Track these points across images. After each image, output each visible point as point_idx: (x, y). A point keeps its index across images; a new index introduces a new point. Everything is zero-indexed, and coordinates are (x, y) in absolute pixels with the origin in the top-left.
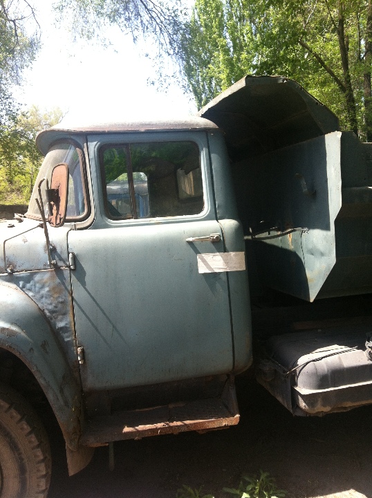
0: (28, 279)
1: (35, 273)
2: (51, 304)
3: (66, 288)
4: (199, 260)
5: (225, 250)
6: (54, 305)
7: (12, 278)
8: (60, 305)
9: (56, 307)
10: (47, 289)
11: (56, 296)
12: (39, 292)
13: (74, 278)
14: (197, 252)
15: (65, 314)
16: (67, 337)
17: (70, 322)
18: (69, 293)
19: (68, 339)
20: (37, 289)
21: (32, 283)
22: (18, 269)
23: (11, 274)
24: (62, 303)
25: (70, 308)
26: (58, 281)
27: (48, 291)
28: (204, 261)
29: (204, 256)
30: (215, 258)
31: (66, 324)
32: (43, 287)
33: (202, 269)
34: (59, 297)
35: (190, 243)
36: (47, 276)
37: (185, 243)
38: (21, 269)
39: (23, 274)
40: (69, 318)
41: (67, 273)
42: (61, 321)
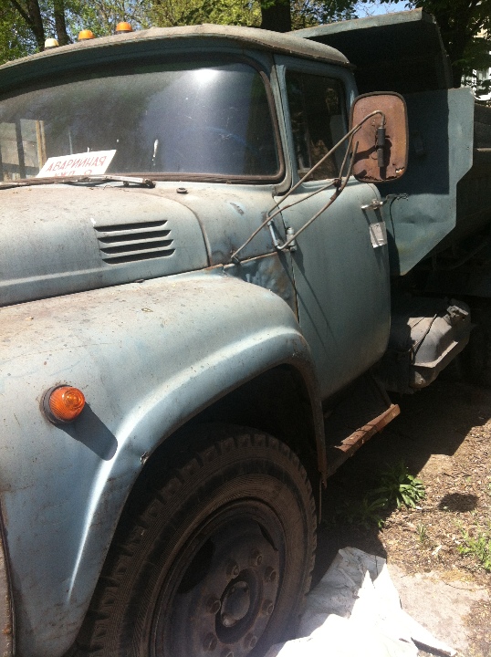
0: (254, 270)
1: (260, 260)
3: (290, 278)
4: (371, 233)
7: (240, 272)
10: (273, 282)
11: (282, 290)
13: (294, 263)
14: (369, 223)
18: (292, 283)
20: (263, 283)
21: (257, 274)
22: (242, 258)
23: (238, 264)
24: (287, 299)
26: (282, 268)
27: (275, 285)
28: (373, 233)
29: (372, 226)
30: (378, 228)
32: (269, 280)
33: (374, 245)
34: (285, 291)
35: (364, 210)
36: (271, 263)
37: (361, 212)
38: (246, 254)
39: (250, 262)
41: (288, 256)
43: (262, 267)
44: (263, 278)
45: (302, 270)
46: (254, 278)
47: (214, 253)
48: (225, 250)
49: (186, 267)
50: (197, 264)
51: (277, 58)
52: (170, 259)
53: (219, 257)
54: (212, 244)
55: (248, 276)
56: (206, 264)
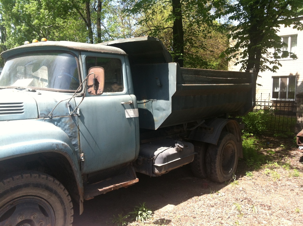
0: (59, 121)
1: (62, 118)
2: (69, 133)
3: (76, 125)
4: (126, 112)
5: (134, 108)
6: (71, 133)
7: (51, 121)
8: (74, 133)
9: (72, 134)
10: (68, 126)
11: (72, 129)
12: (64, 127)
13: (79, 120)
14: (125, 109)
15: (75, 138)
16: (76, 149)
17: (78, 142)
18: (78, 127)
19: (77, 150)
20: (63, 126)
21: (60, 123)
22: (54, 116)
23: (51, 118)
24: (75, 132)
25: (78, 135)
26: (73, 121)
27: (69, 127)
28: (127, 112)
29: (127, 110)
30: (131, 111)
31: (76, 142)
32: (66, 124)
33: (127, 116)
34: (73, 129)
35: (122, 104)
36: (67, 119)
37: (121, 105)
38: (55, 116)
39: (57, 118)
40: (77, 139)
41: (76, 117)
42: (74, 141)
43: (63, 120)
44: (63, 124)
45: (83, 123)
46: (59, 124)
47: (41, 114)
48: (46, 113)
49: (28, 118)
50: (33, 117)
51: (82, 53)
52: (22, 115)
53: (43, 115)
54: (40, 111)
55: (56, 123)
56: (37, 117)
